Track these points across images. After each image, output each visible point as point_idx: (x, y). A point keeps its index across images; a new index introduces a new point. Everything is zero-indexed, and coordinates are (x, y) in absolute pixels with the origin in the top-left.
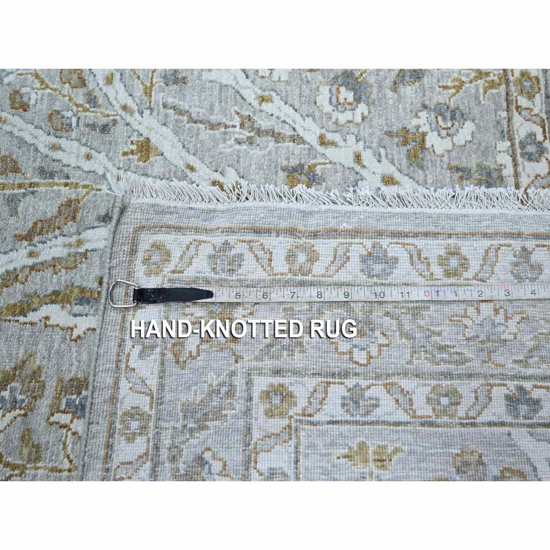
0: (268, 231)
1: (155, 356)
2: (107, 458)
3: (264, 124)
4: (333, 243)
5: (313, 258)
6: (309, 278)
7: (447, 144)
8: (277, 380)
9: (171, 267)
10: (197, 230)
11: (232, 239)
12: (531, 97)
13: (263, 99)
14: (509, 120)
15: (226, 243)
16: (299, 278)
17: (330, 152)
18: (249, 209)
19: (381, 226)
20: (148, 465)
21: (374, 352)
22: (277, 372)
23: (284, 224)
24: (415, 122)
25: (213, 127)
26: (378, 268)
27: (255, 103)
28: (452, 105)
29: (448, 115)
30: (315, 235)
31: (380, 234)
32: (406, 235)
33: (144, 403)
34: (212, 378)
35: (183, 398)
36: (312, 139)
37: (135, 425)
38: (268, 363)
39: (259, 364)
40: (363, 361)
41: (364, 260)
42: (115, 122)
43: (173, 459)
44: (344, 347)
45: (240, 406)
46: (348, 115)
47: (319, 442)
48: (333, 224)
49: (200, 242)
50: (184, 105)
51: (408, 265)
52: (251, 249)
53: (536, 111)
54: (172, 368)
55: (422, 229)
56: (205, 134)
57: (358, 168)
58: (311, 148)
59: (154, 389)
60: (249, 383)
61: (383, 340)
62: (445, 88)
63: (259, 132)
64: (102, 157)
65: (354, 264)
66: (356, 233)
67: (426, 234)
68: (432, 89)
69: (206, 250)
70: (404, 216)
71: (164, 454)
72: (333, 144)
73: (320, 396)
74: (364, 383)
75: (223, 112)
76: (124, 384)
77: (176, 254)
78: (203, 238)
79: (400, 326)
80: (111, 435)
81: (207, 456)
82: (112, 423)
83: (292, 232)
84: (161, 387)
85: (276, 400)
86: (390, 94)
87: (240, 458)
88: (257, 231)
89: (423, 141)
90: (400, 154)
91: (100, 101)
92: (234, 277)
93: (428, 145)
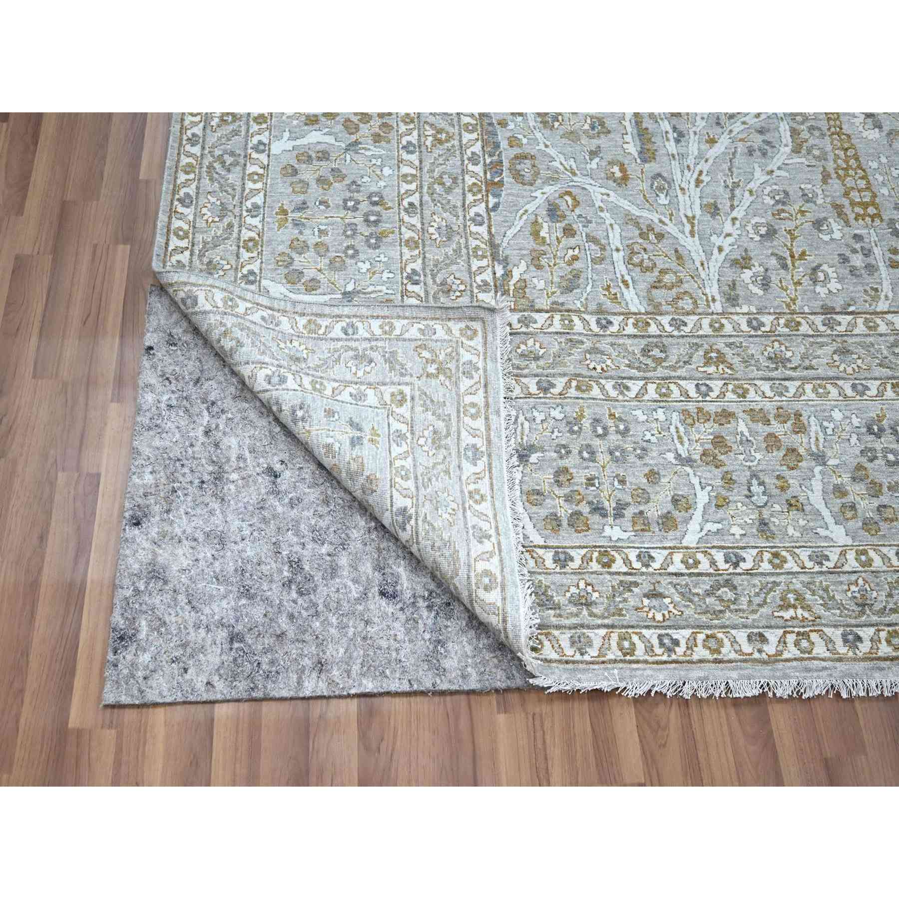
0: (486, 392)
1: (419, 336)
2: (373, 317)
3: (737, 192)
4: (483, 429)
5: (474, 417)
6: (462, 415)
7: (748, 281)
8: (408, 398)
9: (465, 341)
10: (485, 353)
11: (481, 372)
12: (786, 326)
13: (751, 192)
14: (770, 313)
15: (478, 369)
16: (462, 410)
17: (729, 222)
18: (498, 380)
19: (494, 457)
20: (369, 336)
21: (424, 448)
22: (413, 398)
23: (490, 400)
24: (756, 264)
25: (730, 169)
26: (470, 454)
27: (748, 188)
28: (771, 285)
29: (764, 282)
30: (487, 418)
31: (489, 456)
32: (490, 472)
33: (397, 332)
34: (409, 365)
35: (400, 351)
36: (734, 214)
37: (387, 328)
38: (417, 393)
39: (416, 389)
40: (419, 442)
41: (474, 446)
42: (723, 128)
43: (372, 348)
44: (426, 433)
45: (396, 379)
46: (751, 231)
47: (380, 418)
48: (493, 427)
49: (479, 355)
50: (738, 156)
51: (473, 471)
52: (476, 383)
53: (779, 328)
54: (413, 345)
55: (494, 481)
56: (725, 166)
57: (723, 235)
58: (729, 214)
59: (404, 336)
60: (407, 384)
61: (431, 454)
62: (781, 282)
63: (732, 190)
64: (704, 124)
65: (471, 441)
66: (489, 441)
67: (492, 484)
68: (779, 275)
69: (475, 359)
70: (501, 470)
71: (374, 343)
72: (734, 224)
73: (402, 419)
74: (408, 441)
75: (739, 174)
76: (406, 321)
77: (472, 343)
78: (481, 357)
79: (439, 464)
80: (382, 317)
81: (373, 364)
82: (388, 317)
83: (487, 405)
84: (405, 340)
85: (399, 398)
86: (770, 252)
87: (372, 380)
88: (486, 386)
89: (746, 268)
90: (736, 255)
91: (732, 121)
92: (461, 375)
93: (745, 270)
